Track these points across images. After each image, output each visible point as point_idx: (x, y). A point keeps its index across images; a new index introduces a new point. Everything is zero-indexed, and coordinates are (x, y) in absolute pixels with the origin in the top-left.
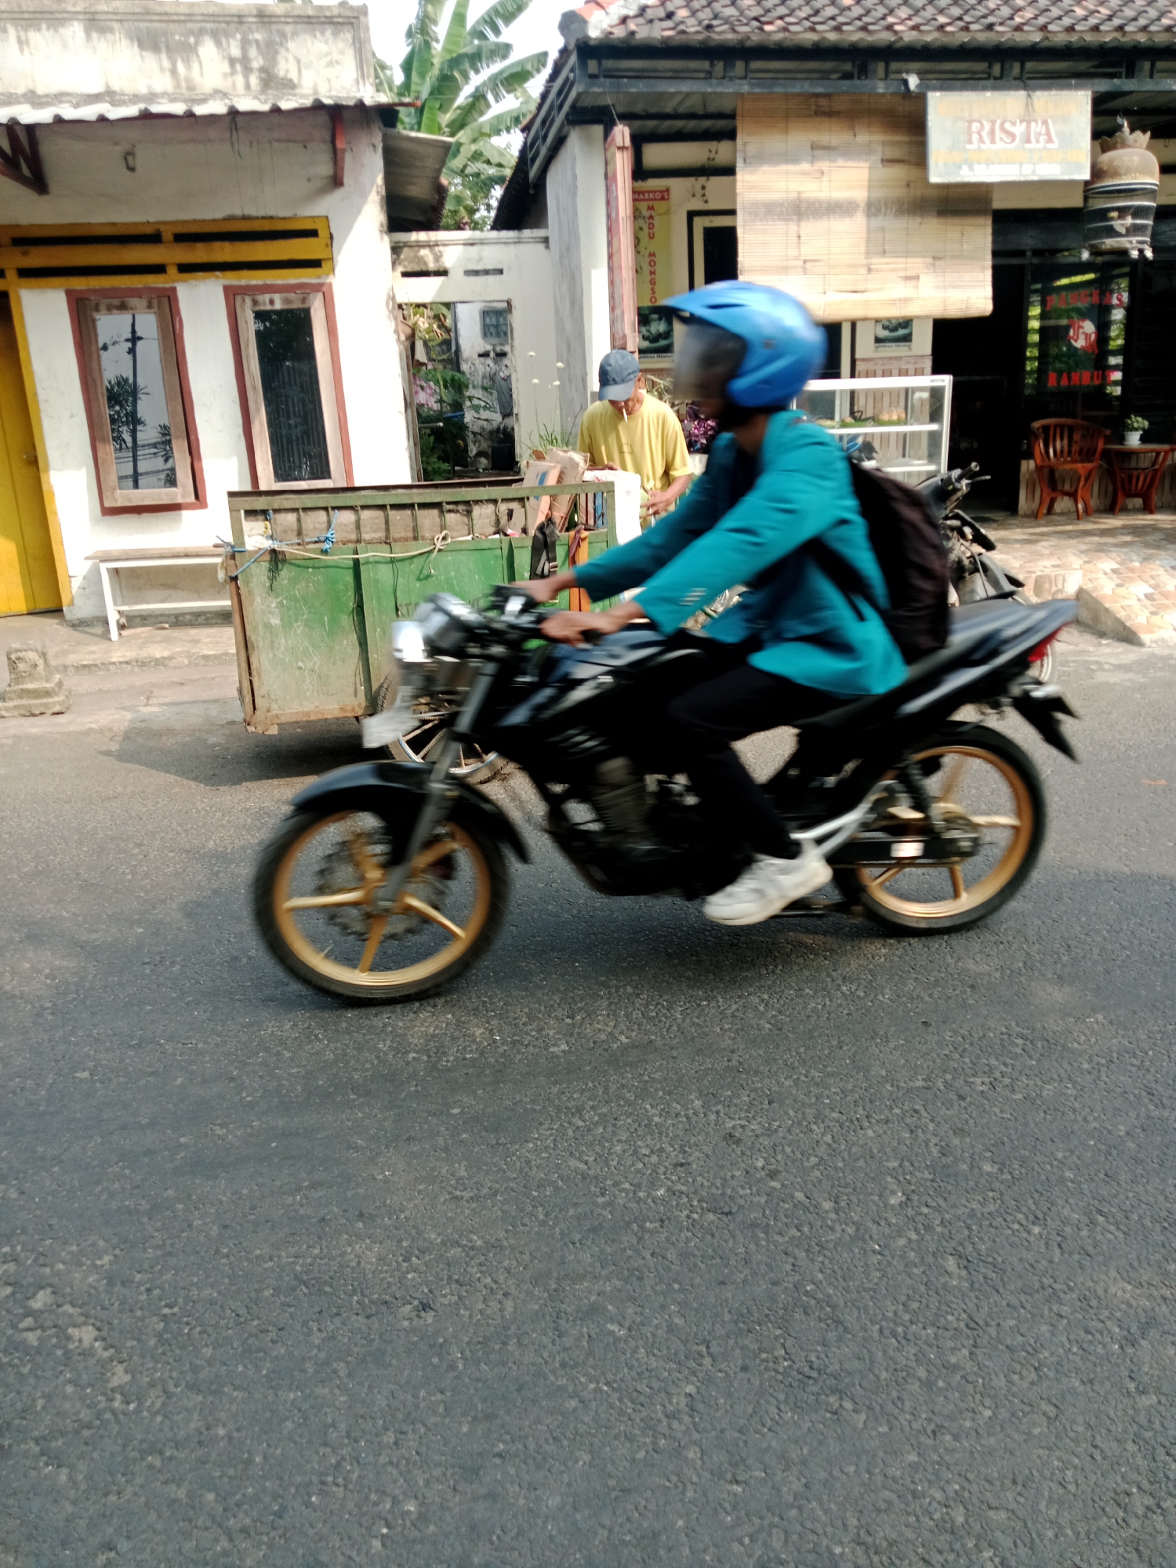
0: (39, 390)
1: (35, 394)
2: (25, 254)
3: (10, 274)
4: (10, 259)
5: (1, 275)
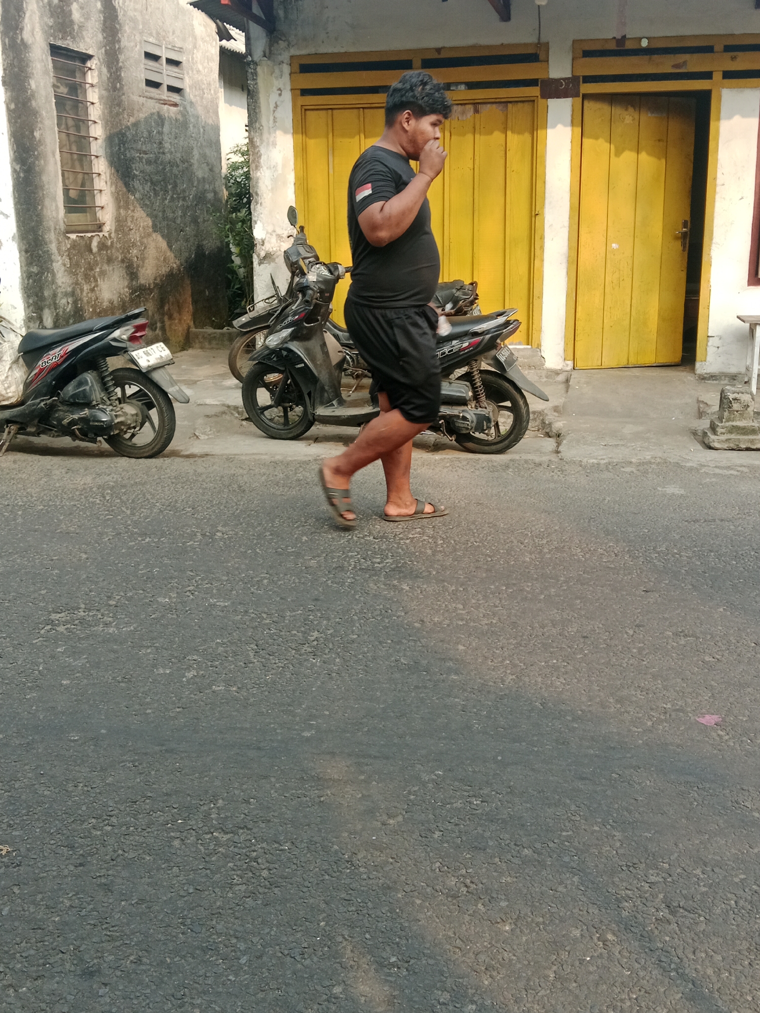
0: (719, 175)
1: (715, 179)
2: (733, 58)
3: (717, 76)
4: (721, 63)
5: (708, 75)
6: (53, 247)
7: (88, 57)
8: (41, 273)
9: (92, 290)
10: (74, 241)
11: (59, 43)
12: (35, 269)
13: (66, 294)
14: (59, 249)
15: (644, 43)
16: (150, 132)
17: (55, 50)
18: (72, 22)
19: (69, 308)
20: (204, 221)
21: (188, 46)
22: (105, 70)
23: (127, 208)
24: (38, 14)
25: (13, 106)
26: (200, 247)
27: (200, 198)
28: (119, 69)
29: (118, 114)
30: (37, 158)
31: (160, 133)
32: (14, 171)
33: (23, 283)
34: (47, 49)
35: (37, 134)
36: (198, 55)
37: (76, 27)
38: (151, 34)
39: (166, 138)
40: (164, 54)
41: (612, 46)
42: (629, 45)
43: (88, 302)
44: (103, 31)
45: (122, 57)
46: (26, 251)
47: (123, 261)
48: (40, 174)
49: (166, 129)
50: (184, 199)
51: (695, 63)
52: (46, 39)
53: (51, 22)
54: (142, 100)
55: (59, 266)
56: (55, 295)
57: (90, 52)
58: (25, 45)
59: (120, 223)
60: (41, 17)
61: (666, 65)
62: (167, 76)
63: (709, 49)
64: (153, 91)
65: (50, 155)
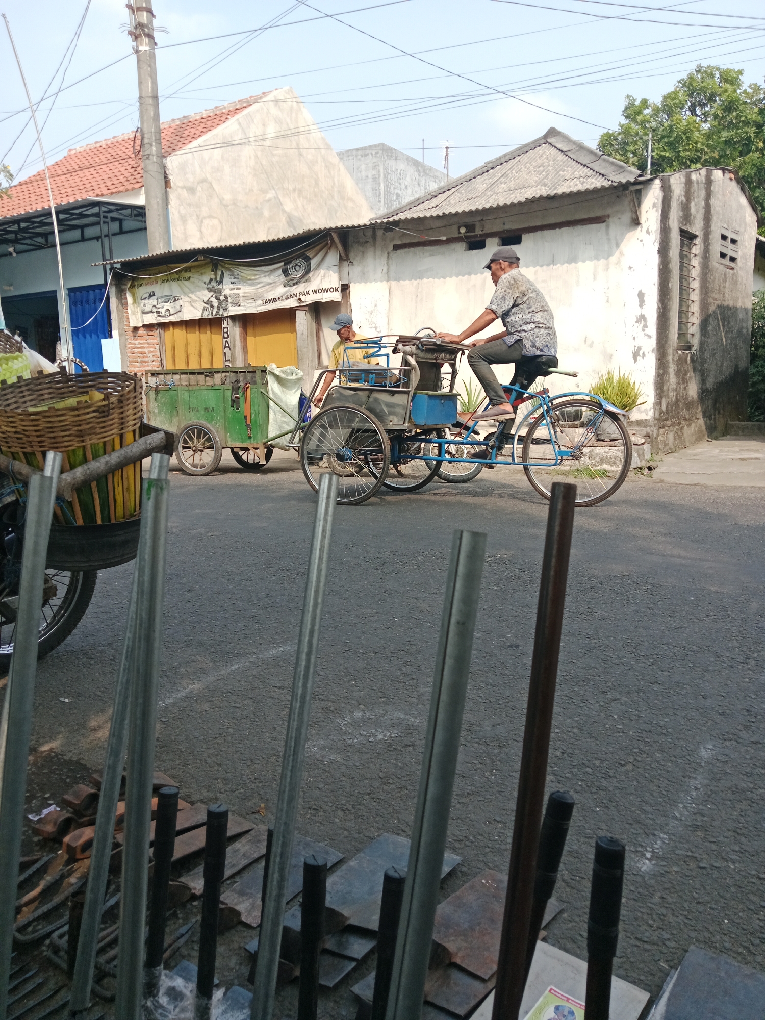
6: (670, 358)
7: (695, 236)
8: (663, 375)
9: (685, 388)
10: (680, 355)
11: (684, 228)
12: (661, 372)
13: (673, 390)
14: (673, 360)
16: (720, 286)
17: (682, 231)
18: (690, 214)
19: (674, 399)
20: (741, 348)
21: (742, 230)
22: (703, 245)
23: (705, 336)
24: (676, 209)
25: (661, 267)
26: (737, 366)
27: (740, 332)
28: (709, 245)
29: (706, 274)
30: (669, 300)
31: (724, 287)
32: (659, 308)
33: (655, 380)
34: (678, 230)
35: (670, 285)
36: (746, 236)
37: (692, 217)
38: (725, 222)
39: (727, 291)
40: (731, 235)
43: (683, 396)
44: (704, 220)
45: (711, 237)
46: (659, 360)
47: (700, 371)
48: (669, 310)
49: (727, 285)
50: (732, 333)
52: (679, 225)
53: (681, 214)
54: (717, 265)
55: (672, 369)
56: (668, 390)
57: (697, 233)
58: (669, 228)
59: (702, 344)
60: (677, 212)
62: (730, 251)
64: (723, 261)
65: (674, 298)
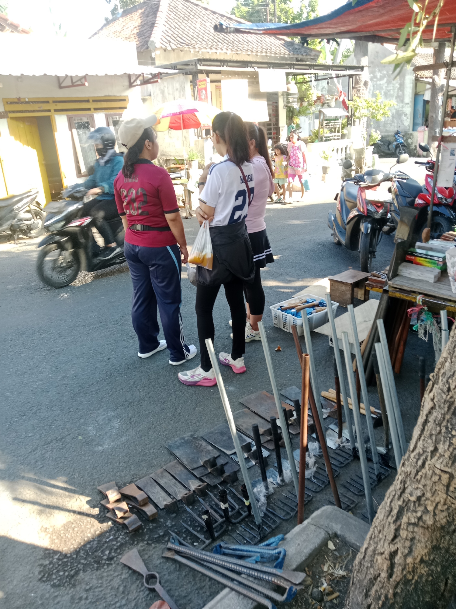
2: (56, 105)
3: (52, 111)
4: (52, 107)
5: (49, 111)
15: (27, 100)
41: (16, 101)
42: (22, 100)
51: (45, 107)
61: (36, 107)
63: (48, 102)
